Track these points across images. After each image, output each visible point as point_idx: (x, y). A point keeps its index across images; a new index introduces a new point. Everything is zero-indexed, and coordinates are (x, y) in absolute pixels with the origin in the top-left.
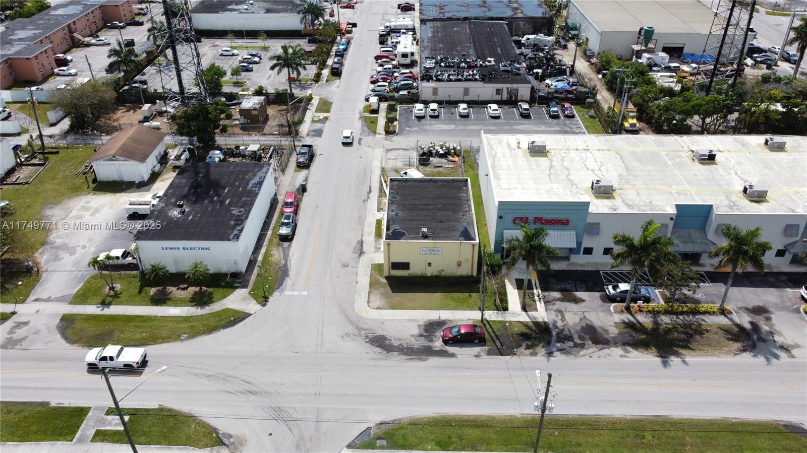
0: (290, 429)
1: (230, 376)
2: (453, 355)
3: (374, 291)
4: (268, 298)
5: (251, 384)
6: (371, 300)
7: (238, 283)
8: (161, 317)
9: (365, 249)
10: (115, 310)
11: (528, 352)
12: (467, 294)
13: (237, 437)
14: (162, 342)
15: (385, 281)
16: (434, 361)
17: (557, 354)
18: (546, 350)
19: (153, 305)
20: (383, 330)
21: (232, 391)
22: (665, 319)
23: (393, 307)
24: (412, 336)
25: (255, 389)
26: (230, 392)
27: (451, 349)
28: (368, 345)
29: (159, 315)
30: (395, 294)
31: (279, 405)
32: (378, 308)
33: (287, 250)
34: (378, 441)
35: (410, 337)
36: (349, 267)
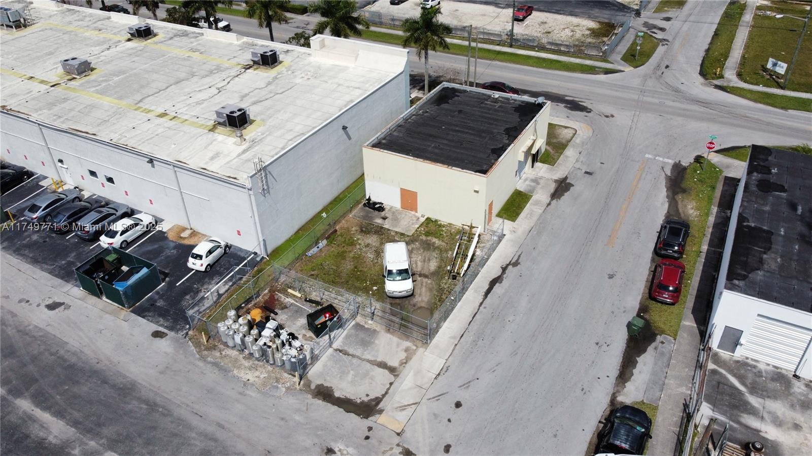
3: (564, 141)
6: (572, 135)
32: (566, 127)
36: (584, 171)
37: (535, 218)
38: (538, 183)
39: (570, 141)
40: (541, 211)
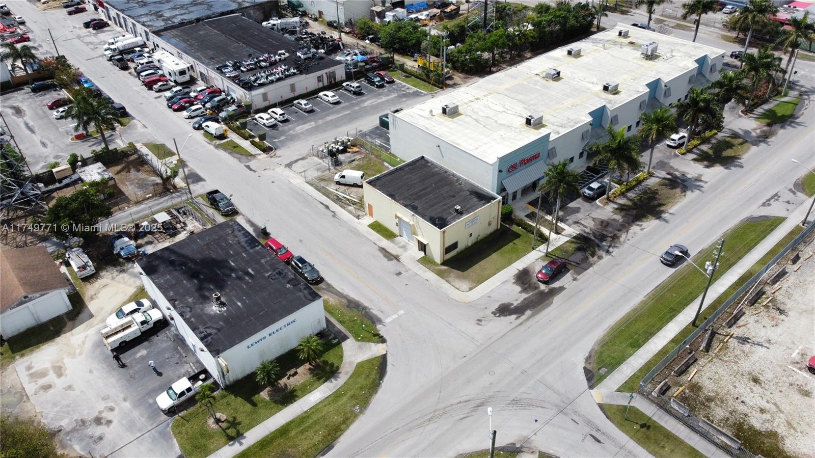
0: (542, 407)
1: (446, 407)
2: (562, 289)
3: (450, 279)
4: (379, 334)
5: (469, 401)
6: (458, 287)
7: (335, 338)
8: (310, 409)
9: (394, 252)
10: (253, 436)
11: (595, 258)
12: (511, 244)
13: (519, 441)
14: (348, 426)
15: (444, 267)
16: (557, 299)
17: (611, 249)
18: (603, 251)
19: (286, 406)
20: (498, 301)
21: (465, 416)
22: (631, 195)
23: (480, 281)
24: (521, 292)
25: (480, 401)
26: (465, 418)
27: (556, 285)
28: (502, 318)
29: (305, 409)
30: (467, 272)
31: (511, 399)
32: (471, 289)
33: (331, 289)
34: (600, 371)
35: (520, 295)
36: (403, 273)
37: (366, 234)
38: (401, 247)
39: (446, 281)
40: (371, 238)
